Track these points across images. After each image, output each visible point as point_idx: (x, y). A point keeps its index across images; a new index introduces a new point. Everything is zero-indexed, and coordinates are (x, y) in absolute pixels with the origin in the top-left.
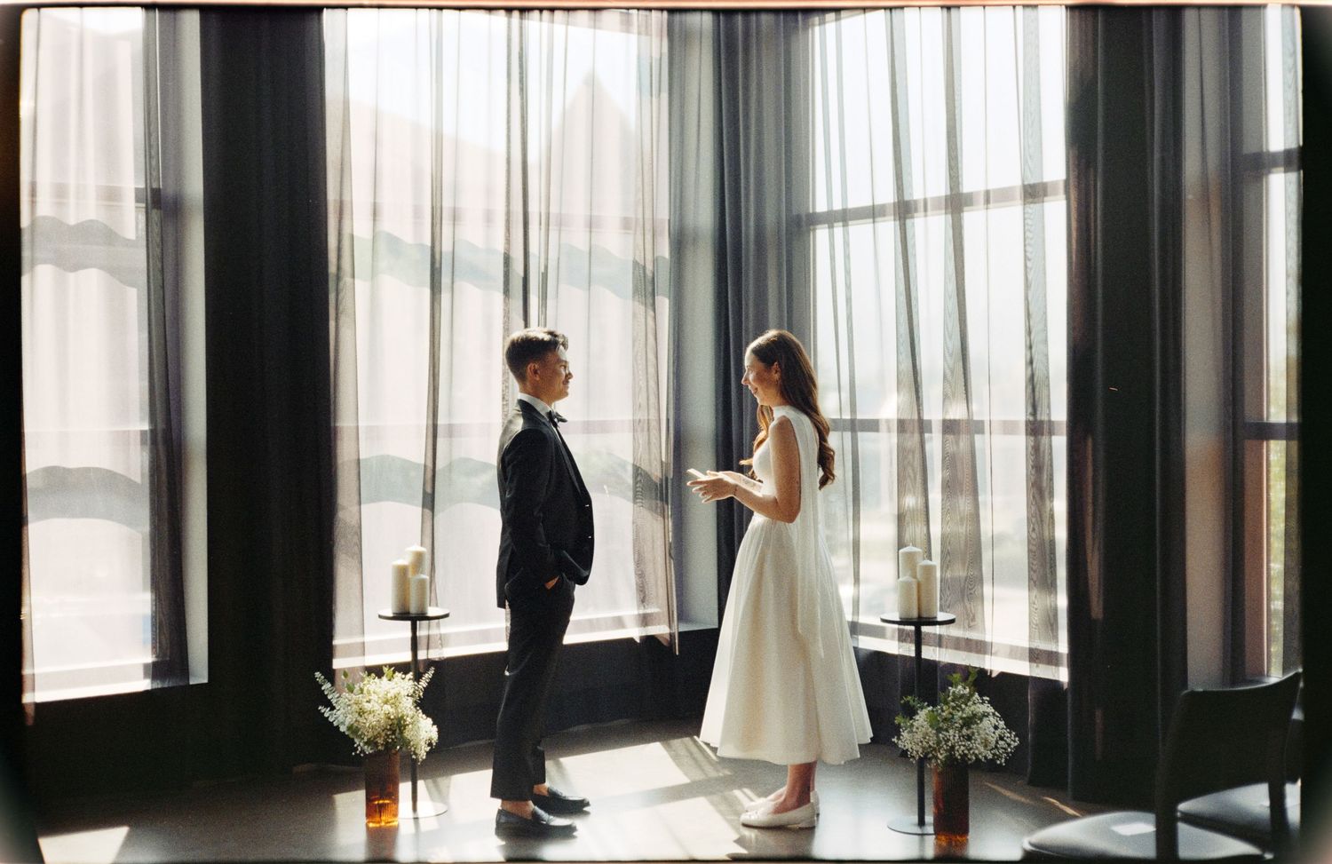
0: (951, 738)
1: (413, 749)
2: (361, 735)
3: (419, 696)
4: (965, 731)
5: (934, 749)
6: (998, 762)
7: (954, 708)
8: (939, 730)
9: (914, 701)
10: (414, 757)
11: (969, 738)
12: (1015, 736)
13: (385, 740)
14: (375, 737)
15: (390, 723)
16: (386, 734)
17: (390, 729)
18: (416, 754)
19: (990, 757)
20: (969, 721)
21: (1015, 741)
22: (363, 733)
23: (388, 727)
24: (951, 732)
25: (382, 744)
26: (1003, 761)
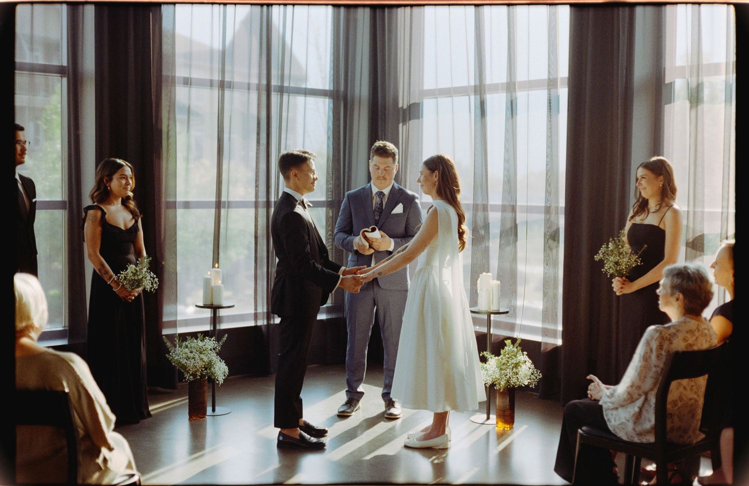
0: (508, 373)
1: (217, 378)
2: (188, 370)
3: (219, 350)
4: (515, 370)
5: (499, 379)
6: (531, 386)
7: (508, 358)
8: (501, 369)
9: (487, 354)
10: (217, 382)
11: (517, 374)
12: (540, 373)
13: (201, 373)
14: (196, 371)
15: (204, 364)
16: (202, 370)
17: (204, 367)
18: (218, 380)
19: (526, 384)
20: (517, 365)
21: (539, 375)
22: (189, 370)
23: (203, 366)
24: (508, 370)
25: (199, 376)
26: (533, 385)
